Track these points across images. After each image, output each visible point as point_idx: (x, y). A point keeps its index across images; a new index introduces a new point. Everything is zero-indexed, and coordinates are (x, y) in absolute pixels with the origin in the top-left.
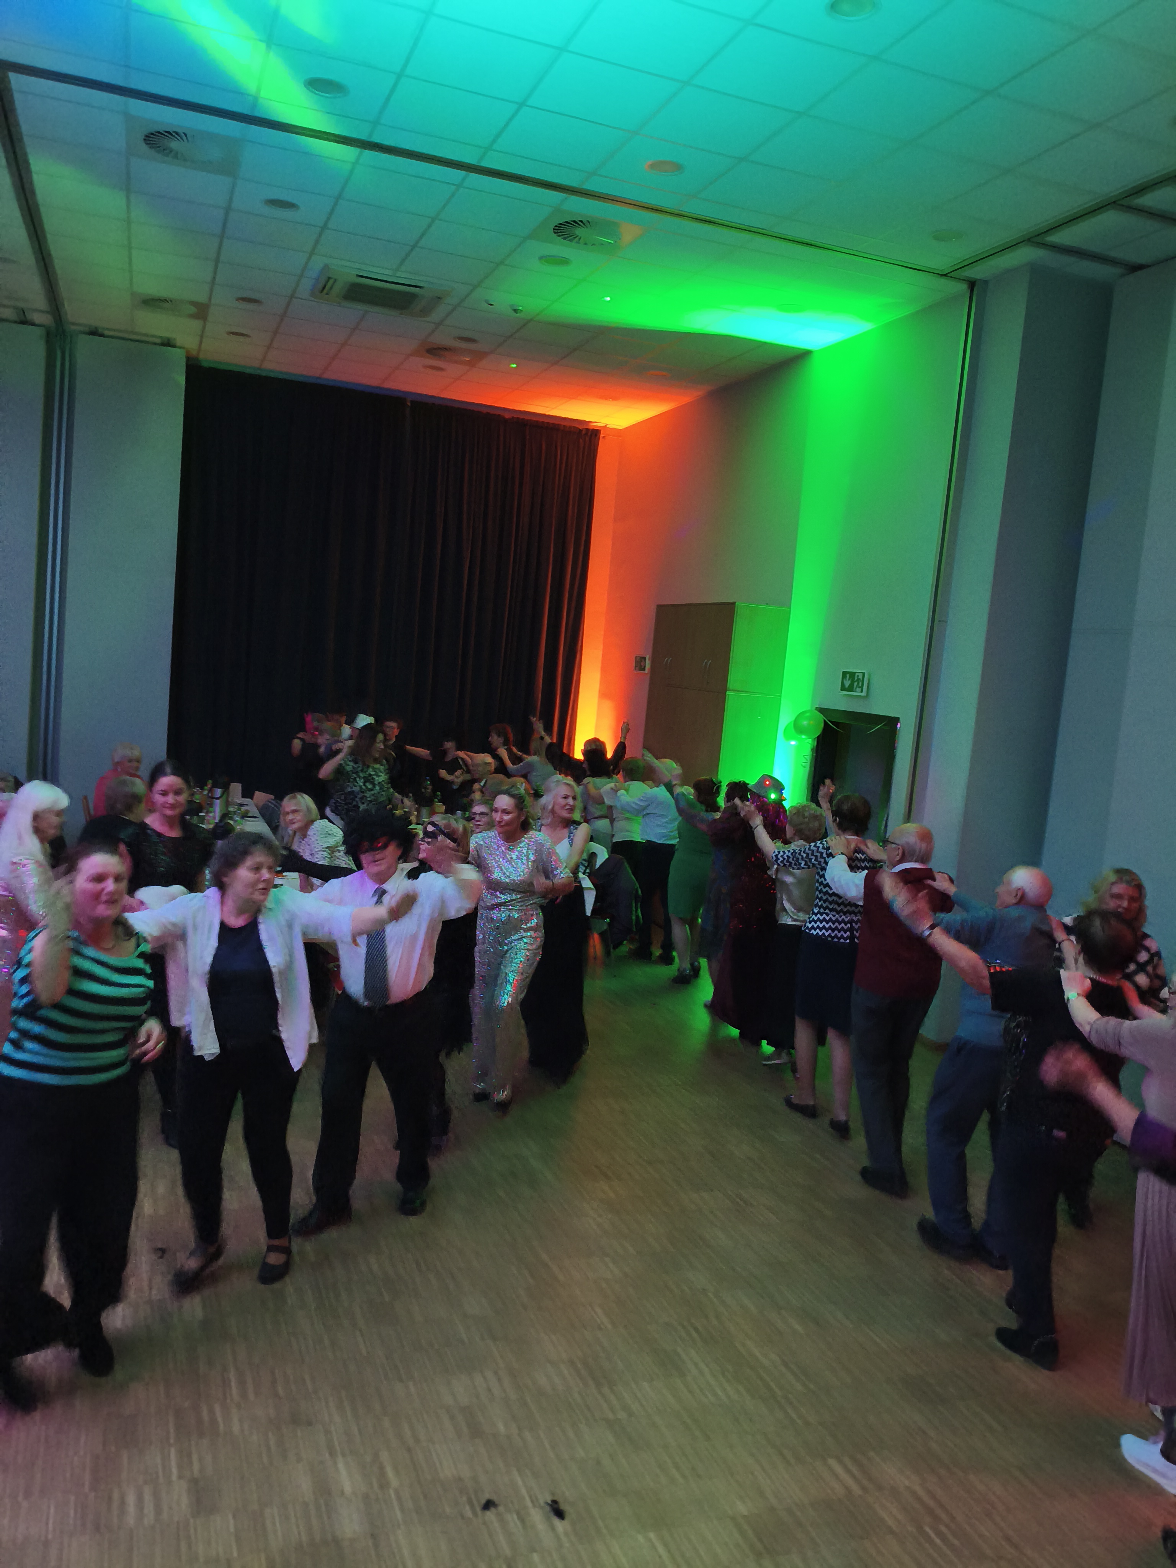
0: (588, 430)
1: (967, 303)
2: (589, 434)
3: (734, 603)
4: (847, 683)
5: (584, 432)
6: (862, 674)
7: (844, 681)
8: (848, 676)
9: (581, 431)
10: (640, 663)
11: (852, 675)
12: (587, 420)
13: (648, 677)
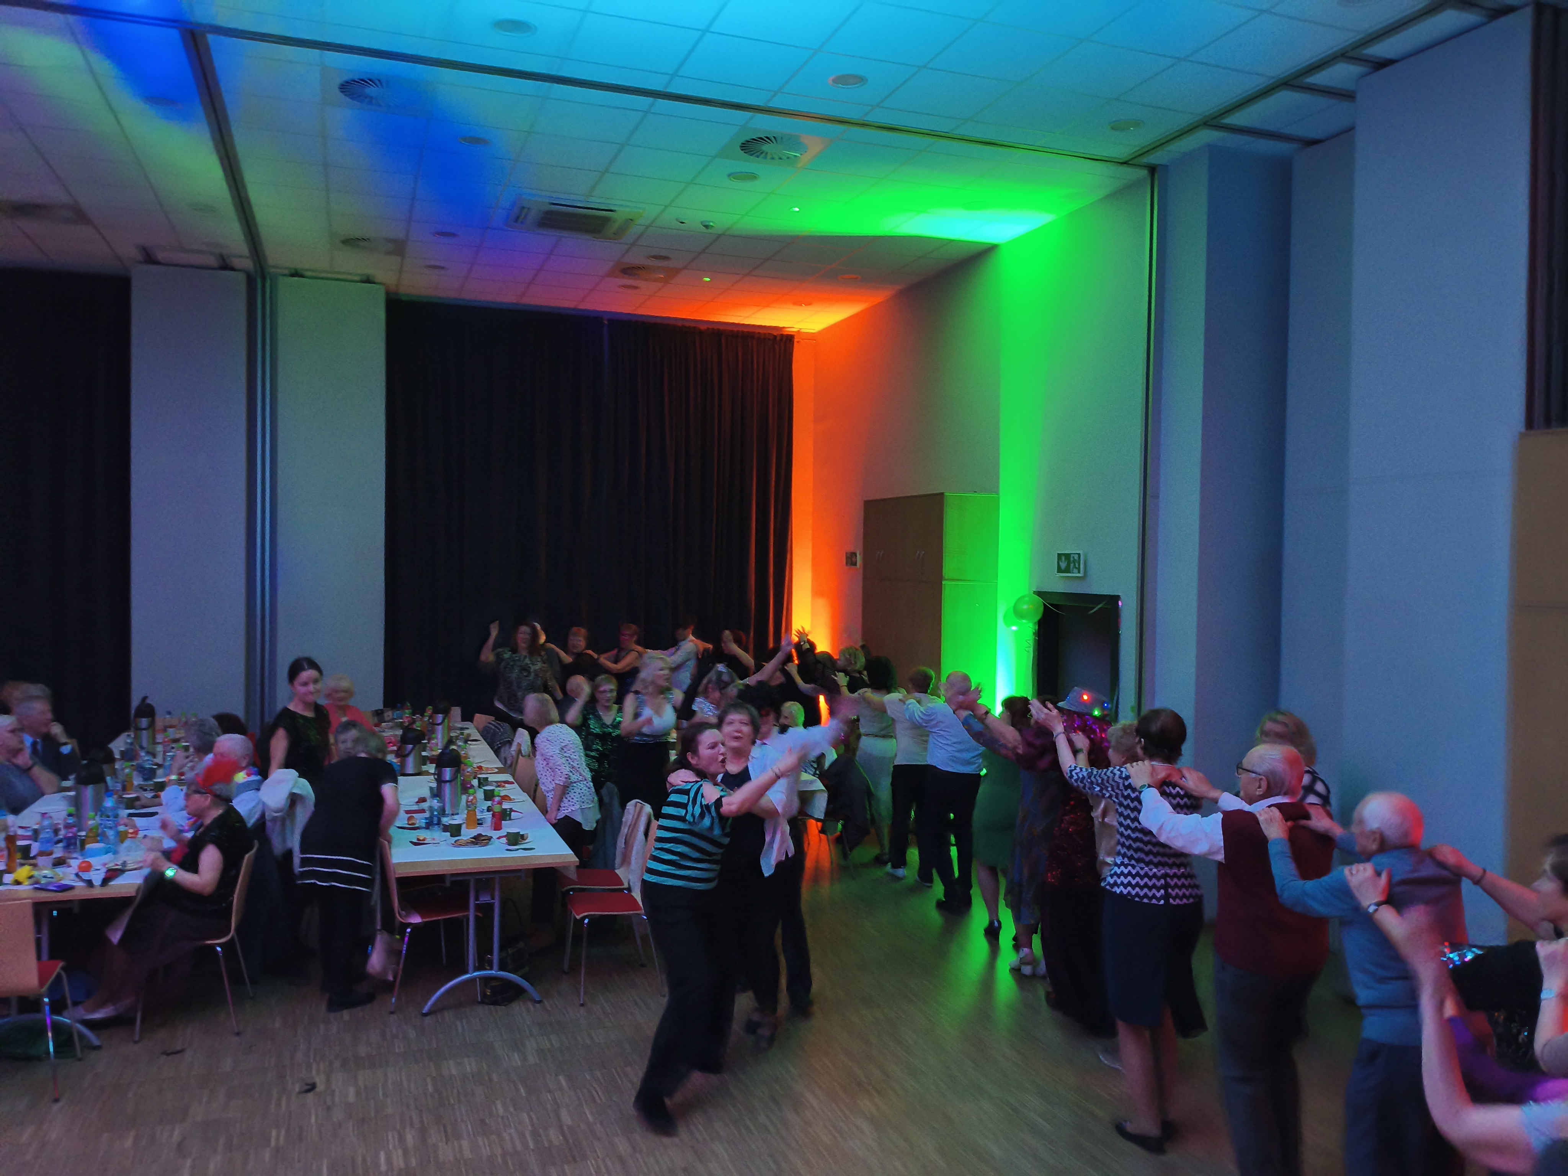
0: (782, 335)
1: (1149, 188)
2: (784, 339)
3: (942, 494)
4: (1063, 565)
5: (778, 338)
6: (1077, 555)
7: (1060, 563)
8: (1063, 558)
9: (775, 337)
10: (851, 559)
11: (1067, 556)
12: (781, 326)
13: (861, 571)
